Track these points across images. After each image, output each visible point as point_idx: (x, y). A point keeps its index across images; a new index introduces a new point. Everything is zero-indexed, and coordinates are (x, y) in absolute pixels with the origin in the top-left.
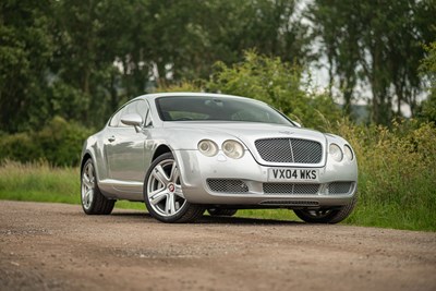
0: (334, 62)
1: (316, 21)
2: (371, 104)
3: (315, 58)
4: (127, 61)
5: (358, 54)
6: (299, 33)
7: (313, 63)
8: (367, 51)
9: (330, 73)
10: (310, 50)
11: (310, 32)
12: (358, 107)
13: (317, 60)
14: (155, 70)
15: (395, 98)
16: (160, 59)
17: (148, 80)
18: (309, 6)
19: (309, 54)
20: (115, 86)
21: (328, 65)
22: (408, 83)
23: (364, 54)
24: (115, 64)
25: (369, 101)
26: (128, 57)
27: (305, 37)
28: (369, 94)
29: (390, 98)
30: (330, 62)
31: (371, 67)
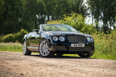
0: (93, 16)
1: (89, 5)
2: (103, 26)
3: (88, 14)
4: (40, 15)
5: (100, 13)
6: (84, 8)
7: (88, 16)
8: (102, 13)
9: (92, 18)
10: (87, 12)
11: (87, 8)
12: (100, 27)
13: (89, 15)
14: (47, 18)
15: (109, 25)
16: (48, 15)
17: (45, 20)
18: (87, 1)
19: (87, 13)
20: (36, 22)
21: (92, 16)
22: (113, 21)
23: (101, 14)
24: (36, 16)
25: (102, 25)
26: (40, 14)
27: (86, 9)
28: (102, 24)
29: (108, 25)
30: (92, 15)
31: (103, 17)
